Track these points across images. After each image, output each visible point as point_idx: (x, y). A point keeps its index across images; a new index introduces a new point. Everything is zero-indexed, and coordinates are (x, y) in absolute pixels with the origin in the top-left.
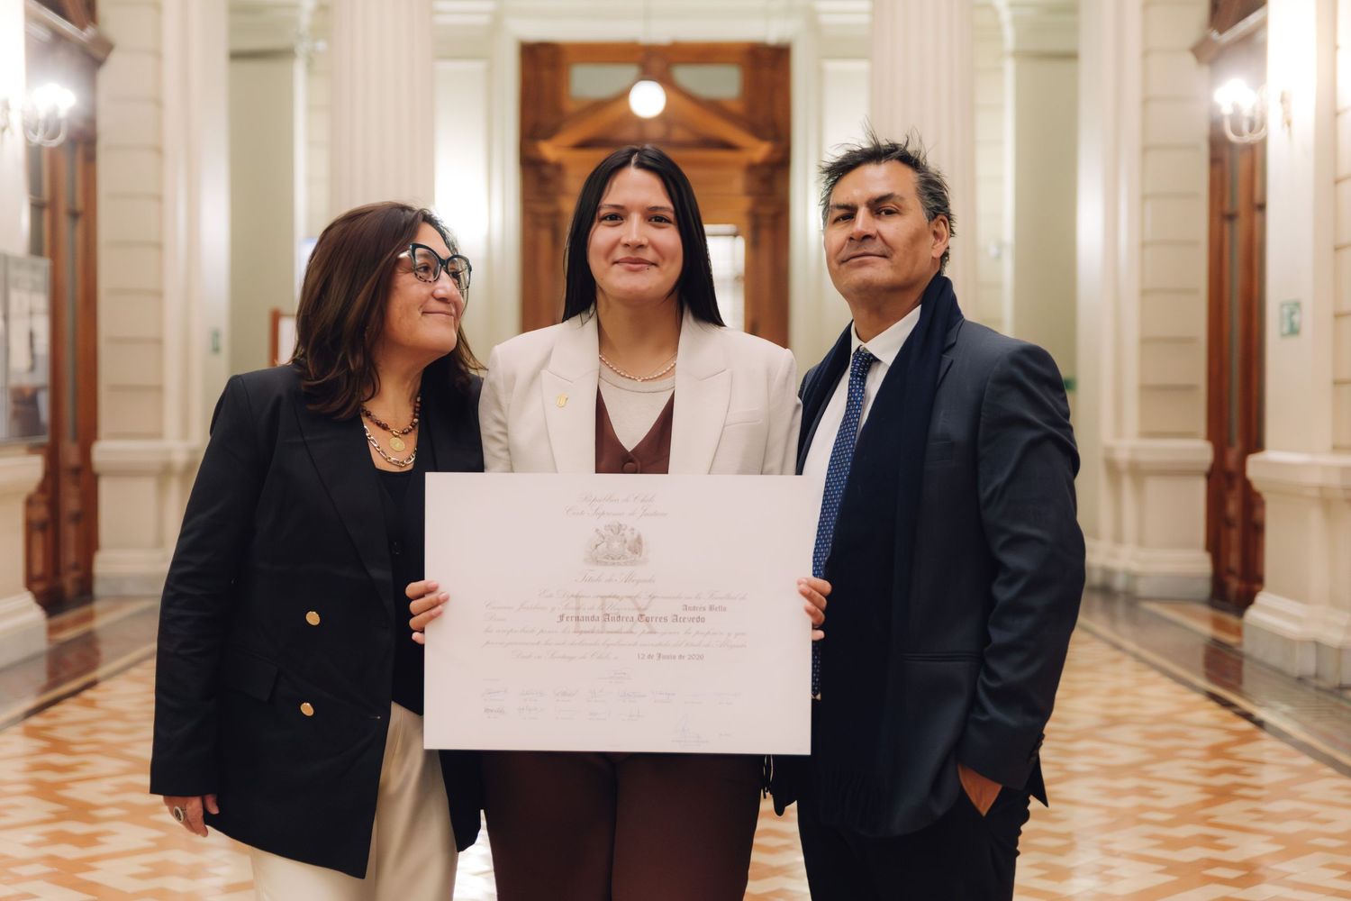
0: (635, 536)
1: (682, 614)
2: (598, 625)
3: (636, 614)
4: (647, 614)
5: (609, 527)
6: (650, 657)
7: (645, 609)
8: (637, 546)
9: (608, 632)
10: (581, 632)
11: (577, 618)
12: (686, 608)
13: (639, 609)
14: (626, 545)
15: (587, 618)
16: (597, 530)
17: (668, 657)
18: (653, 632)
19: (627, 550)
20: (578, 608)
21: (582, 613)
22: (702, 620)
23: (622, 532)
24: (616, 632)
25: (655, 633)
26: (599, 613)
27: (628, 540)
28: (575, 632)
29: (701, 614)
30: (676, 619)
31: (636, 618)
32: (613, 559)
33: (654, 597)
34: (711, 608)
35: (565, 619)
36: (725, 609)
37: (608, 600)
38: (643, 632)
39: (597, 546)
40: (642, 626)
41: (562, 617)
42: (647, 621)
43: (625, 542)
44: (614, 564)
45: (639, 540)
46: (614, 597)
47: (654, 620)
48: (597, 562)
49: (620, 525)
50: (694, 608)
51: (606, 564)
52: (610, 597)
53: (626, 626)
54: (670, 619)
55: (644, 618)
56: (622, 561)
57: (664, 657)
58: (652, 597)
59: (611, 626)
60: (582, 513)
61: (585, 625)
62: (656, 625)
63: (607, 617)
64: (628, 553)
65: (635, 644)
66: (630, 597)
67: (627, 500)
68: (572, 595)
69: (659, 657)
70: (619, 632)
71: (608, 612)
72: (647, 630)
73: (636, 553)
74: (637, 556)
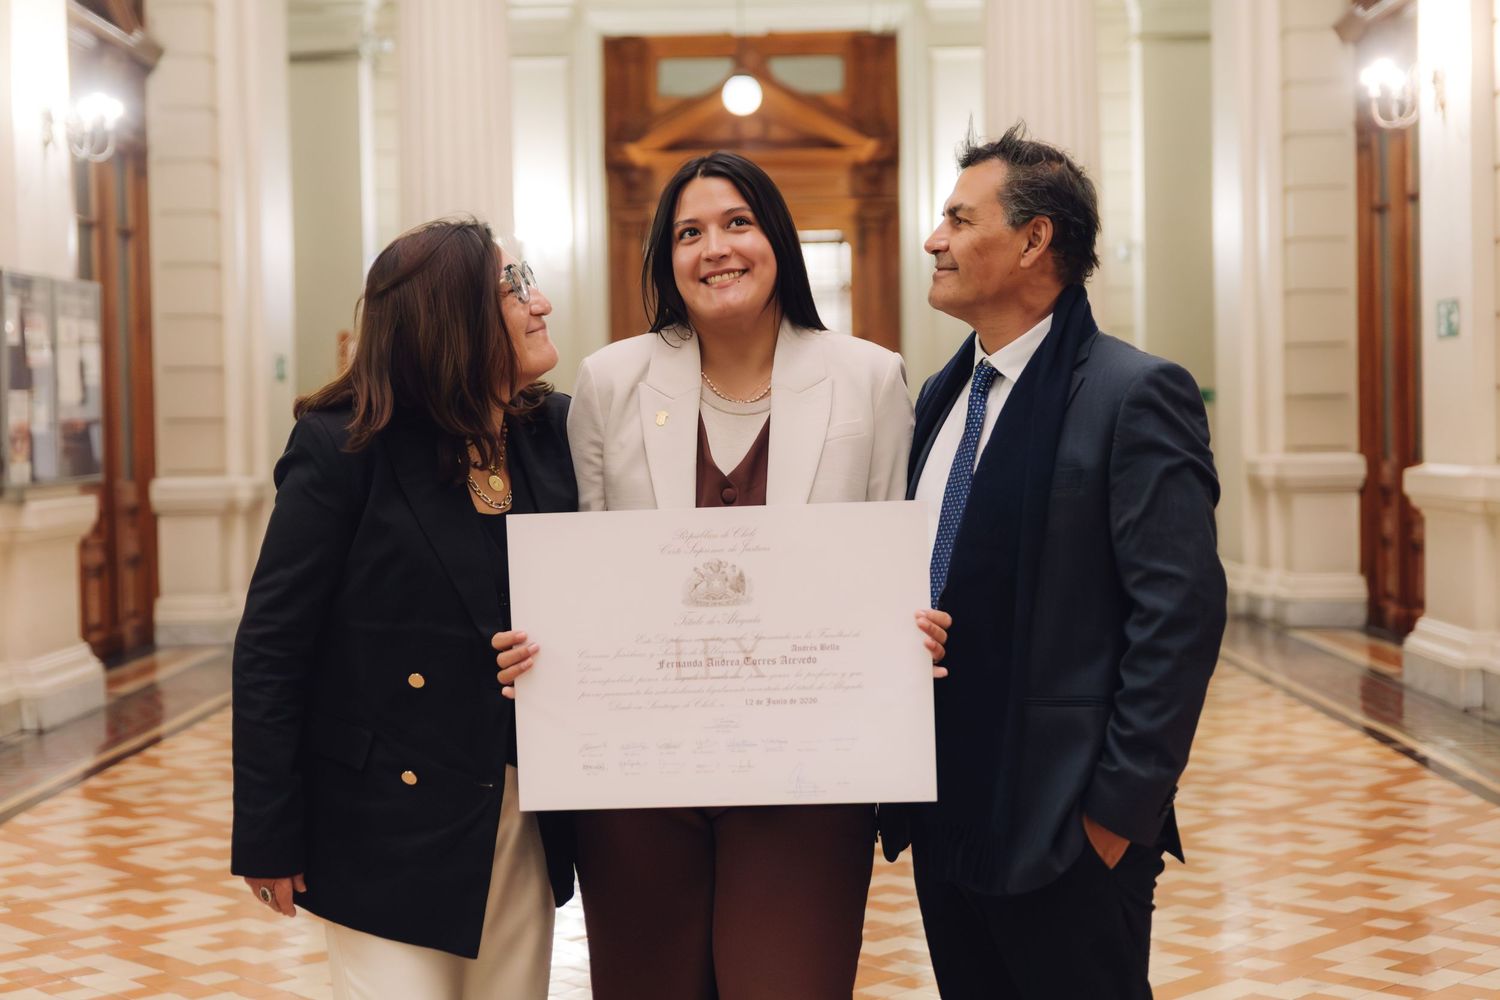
0: (737, 573)
1: (791, 655)
2: (701, 671)
3: (741, 657)
4: (754, 656)
5: (708, 565)
6: (759, 702)
7: (752, 651)
8: (740, 584)
9: (713, 678)
10: (683, 679)
11: (679, 665)
12: (795, 648)
13: (745, 651)
14: (728, 584)
15: (689, 664)
16: (695, 569)
17: (778, 702)
18: (761, 676)
19: (728, 589)
20: (679, 654)
21: (684, 659)
22: (814, 660)
23: (722, 569)
24: (722, 677)
25: (763, 676)
26: (701, 658)
27: (730, 578)
28: (677, 679)
29: (813, 654)
30: (785, 660)
31: (741, 660)
32: (714, 598)
33: (760, 638)
34: (823, 647)
35: (665, 666)
36: (838, 648)
37: (711, 643)
38: (751, 676)
39: (696, 586)
40: (748, 670)
41: (662, 664)
42: (754, 663)
43: (726, 580)
44: (715, 604)
45: (741, 578)
46: (718, 639)
47: (761, 662)
48: (697, 603)
49: (720, 563)
50: (805, 648)
51: (707, 605)
52: (712, 640)
53: (732, 670)
54: (778, 661)
55: (751, 661)
56: (724, 601)
57: (774, 702)
58: (758, 638)
59: (715, 671)
60: (679, 551)
61: (686, 672)
62: (763, 668)
63: (710, 662)
64: (730, 592)
65: (743, 689)
66: (734, 639)
67: (726, 535)
68: (672, 640)
69: (769, 702)
70: (724, 677)
71: (711, 656)
72: (755, 674)
73: (739, 592)
74: (740, 594)
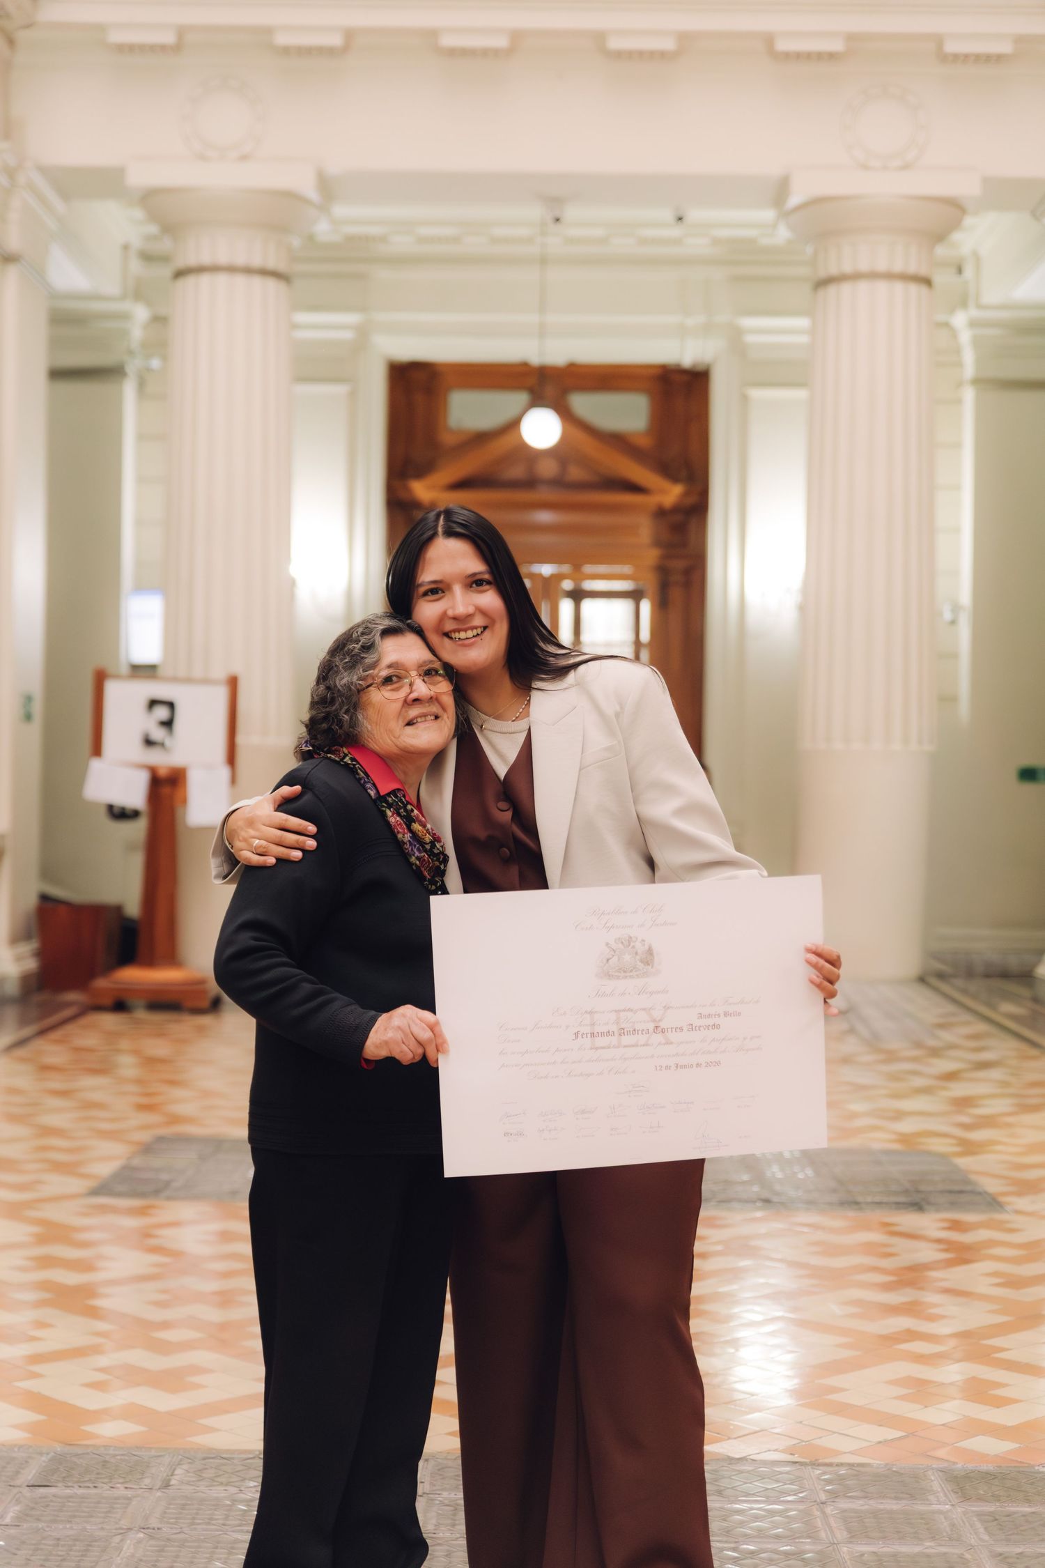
1: (697, 1022)
2: (613, 1040)
3: (651, 1026)
4: (663, 1025)
5: (619, 940)
6: (668, 1067)
7: (660, 1021)
8: (649, 957)
9: (625, 1046)
10: (597, 1049)
11: (593, 1035)
12: (700, 1015)
13: (654, 1021)
14: (638, 957)
15: (603, 1034)
16: (607, 945)
17: (684, 1067)
18: (669, 1043)
19: (639, 963)
20: (593, 1025)
21: (597, 1029)
22: (718, 1027)
23: (634, 944)
24: (633, 1047)
25: (672, 1043)
26: (614, 1028)
28: (591, 1050)
29: (717, 1020)
30: (692, 1027)
31: (651, 1030)
32: (627, 971)
33: (668, 1008)
34: (726, 1014)
35: (580, 1036)
36: (739, 1014)
37: (623, 1014)
38: (659, 1044)
39: (608, 960)
40: (658, 1038)
41: (577, 1035)
42: (662, 1030)
43: (636, 953)
44: (629, 976)
45: (650, 951)
46: (631, 1010)
47: (670, 1030)
48: (609, 976)
49: (630, 938)
50: (709, 1016)
51: (618, 978)
52: (624, 1010)
53: (642, 1038)
54: (685, 1029)
55: (659, 1029)
56: (636, 972)
57: (680, 1066)
58: (666, 1008)
59: (626, 1040)
60: (592, 928)
61: (600, 1041)
62: (670, 1035)
63: (622, 1032)
64: (640, 965)
65: (652, 1058)
66: (644, 1009)
67: (637, 913)
68: (586, 1012)
69: (677, 1067)
70: (636, 1045)
71: (622, 1026)
72: (663, 1041)
73: (649, 964)
74: (650, 967)
